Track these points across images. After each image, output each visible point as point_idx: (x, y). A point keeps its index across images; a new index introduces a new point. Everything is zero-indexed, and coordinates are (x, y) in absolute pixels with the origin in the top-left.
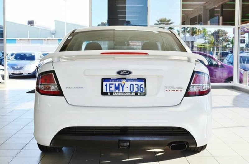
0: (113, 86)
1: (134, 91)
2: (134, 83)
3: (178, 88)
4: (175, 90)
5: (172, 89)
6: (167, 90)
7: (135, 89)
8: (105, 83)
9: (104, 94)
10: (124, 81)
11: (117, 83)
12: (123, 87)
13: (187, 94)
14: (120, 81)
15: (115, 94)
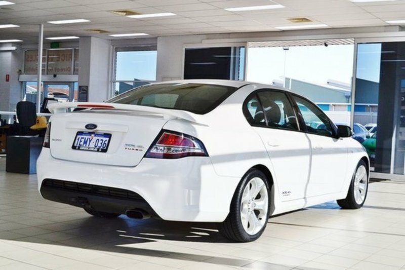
0: (83, 140)
1: (98, 147)
2: (100, 138)
3: (139, 147)
4: (135, 149)
5: (132, 147)
6: (126, 148)
7: (99, 145)
8: (78, 136)
9: (74, 147)
10: (93, 135)
11: (87, 137)
12: (90, 141)
13: (148, 155)
14: (90, 135)
15: (82, 148)
